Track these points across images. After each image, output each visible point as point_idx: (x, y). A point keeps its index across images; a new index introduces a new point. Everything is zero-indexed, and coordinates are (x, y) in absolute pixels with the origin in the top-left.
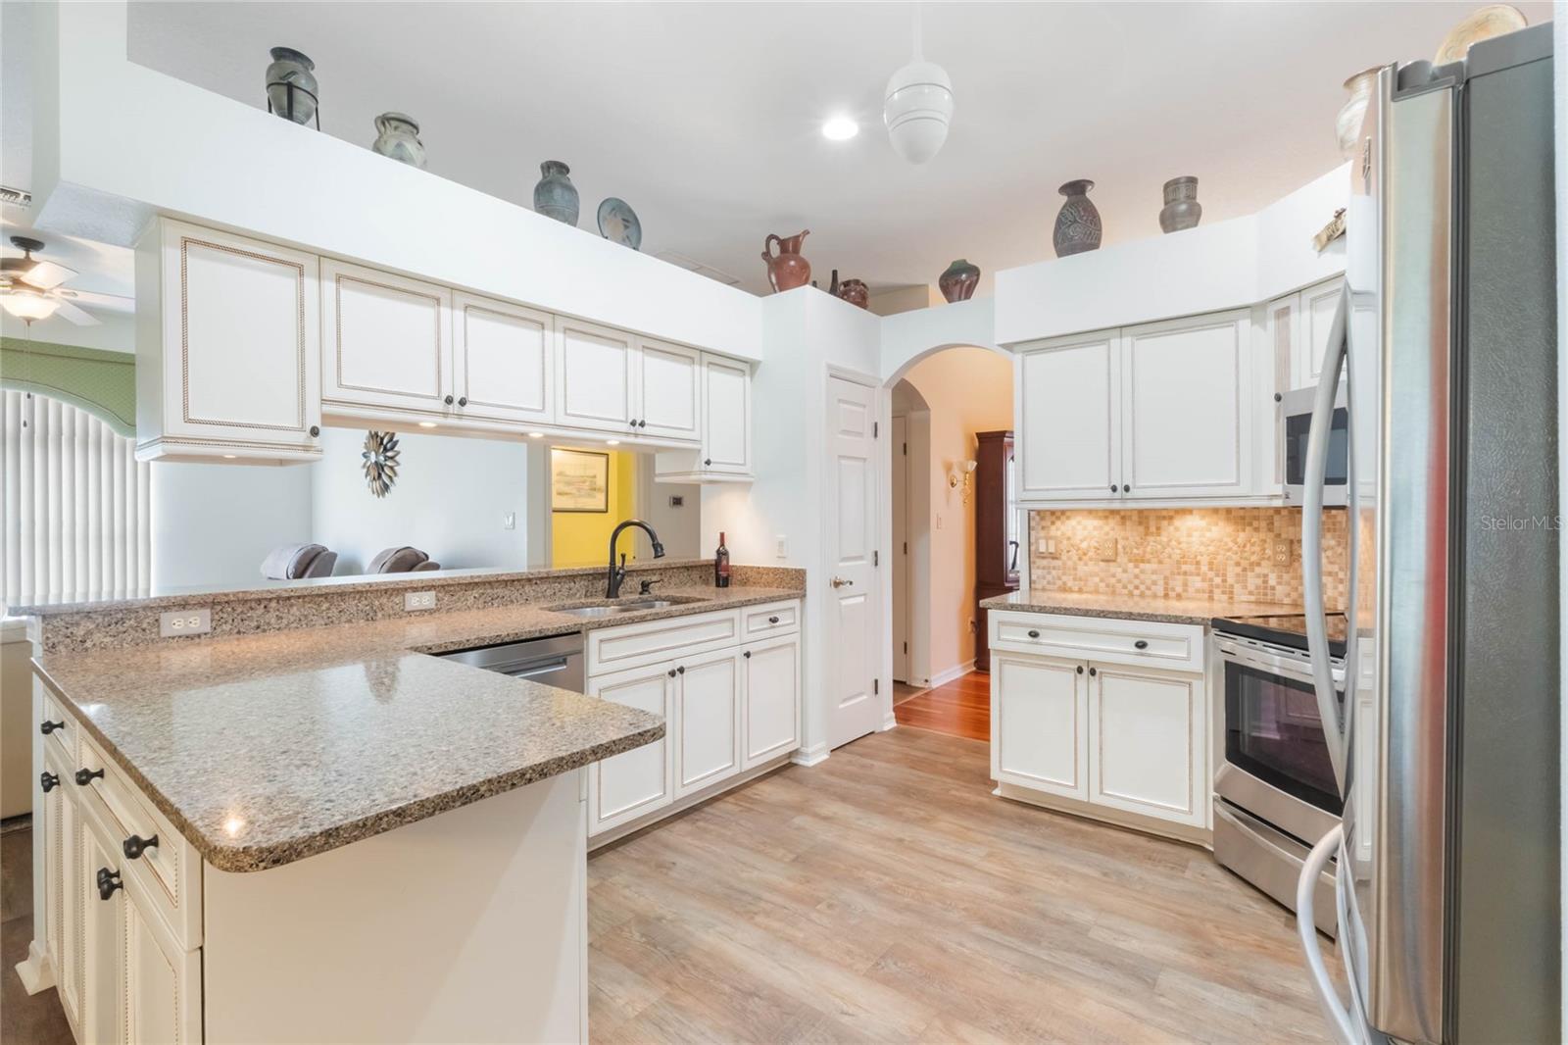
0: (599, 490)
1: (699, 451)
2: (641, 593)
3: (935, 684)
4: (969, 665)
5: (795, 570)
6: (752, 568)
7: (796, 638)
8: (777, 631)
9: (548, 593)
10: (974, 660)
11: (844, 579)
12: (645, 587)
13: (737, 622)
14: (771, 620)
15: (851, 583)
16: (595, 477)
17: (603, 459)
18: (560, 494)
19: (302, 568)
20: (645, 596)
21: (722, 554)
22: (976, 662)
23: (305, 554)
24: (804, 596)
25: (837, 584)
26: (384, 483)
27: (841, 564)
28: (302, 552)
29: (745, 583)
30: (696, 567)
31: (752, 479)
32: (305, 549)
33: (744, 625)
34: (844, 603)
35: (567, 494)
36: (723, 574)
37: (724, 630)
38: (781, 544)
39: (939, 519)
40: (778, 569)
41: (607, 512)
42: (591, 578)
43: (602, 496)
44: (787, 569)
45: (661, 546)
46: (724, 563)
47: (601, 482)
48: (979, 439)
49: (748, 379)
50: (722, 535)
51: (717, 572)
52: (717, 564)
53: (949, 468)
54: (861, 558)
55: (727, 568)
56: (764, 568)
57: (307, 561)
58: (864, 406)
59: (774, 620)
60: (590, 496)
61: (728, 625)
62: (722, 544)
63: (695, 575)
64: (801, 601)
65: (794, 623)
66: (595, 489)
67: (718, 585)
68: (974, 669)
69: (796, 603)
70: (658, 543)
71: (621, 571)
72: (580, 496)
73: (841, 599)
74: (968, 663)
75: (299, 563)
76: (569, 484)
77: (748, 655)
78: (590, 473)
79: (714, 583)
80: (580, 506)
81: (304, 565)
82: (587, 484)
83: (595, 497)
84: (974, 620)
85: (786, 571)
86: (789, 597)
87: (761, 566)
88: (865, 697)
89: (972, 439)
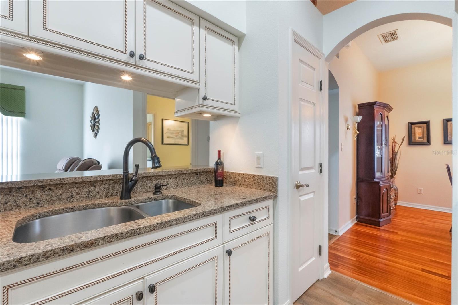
0: (185, 136)
1: (199, 89)
2: (154, 194)
3: (341, 233)
4: (354, 220)
5: (269, 177)
6: (239, 174)
7: (270, 229)
8: (255, 226)
9: (64, 196)
10: (355, 217)
11: (303, 183)
12: (158, 189)
13: (219, 226)
14: (250, 218)
15: (307, 186)
16: (183, 131)
17: (187, 124)
18: (168, 137)
19: (68, 166)
20: (158, 195)
21: (219, 164)
22: (357, 218)
23: (70, 161)
24: (276, 197)
25: (298, 187)
26: (95, 132)
27: (300, 173)
28: (69, 160)
29: (234, 183)
30: (202, 172)
31: (239, 115)
32: (70, 159)
33: (227, 227)
34: (302, 199)
35: (171, 138)
36: (220, 178)
37: (208, 233)
38: (259, 158)
39: (342, 146)
40: (257, 176)
41: (188, 145)
42: (111, 182)
43: (186, 139)
44: (263, 177)
45: (158, 158)
46: (220, 170)
47: (186, 133)
48: (359, 107)
49: (236, 48)
50: (219, 152)
51: (215, 176)
52: (216, 171)
53: (346, 120)
54: (311, 168)
55: (222, 174)
56: (247, 175)
57: (71, 163)
58: (314, 69)
59: (253, 219)
60: (181, 138)
61: (211, 229)
62: (219, 158)
63: (202, 178)
64: (274, 200)
65: (268, 218)
66: (183, 136)
67: (216, 185)
68: (356, 222)
69: (269, 203)
70: (156, 156)
71: (134, 178)
72: (177, 139)
73: (300, 196)
74: (353, 219)
75: (67, 164)
76: (172, 134)
77: (229, 253)
78: (181, 129)
79: (214, 184)
80: (177, 143)
81: (69, 165)
82: (180, 134)
83: (183, 139)
84: (356, 198)
85: (263, 178)
86: (265, 199)
87: (244, 173)
88: (314, 258)
89: (355, 107)
